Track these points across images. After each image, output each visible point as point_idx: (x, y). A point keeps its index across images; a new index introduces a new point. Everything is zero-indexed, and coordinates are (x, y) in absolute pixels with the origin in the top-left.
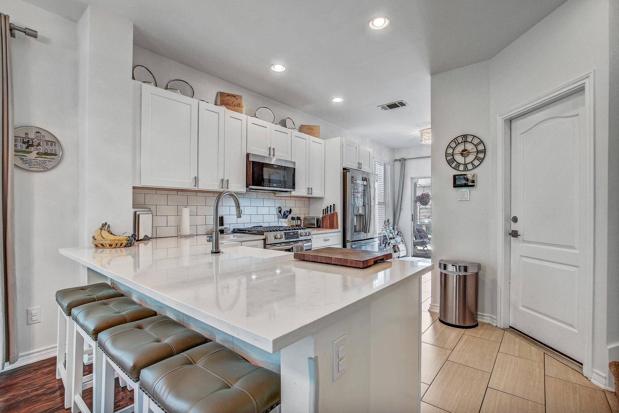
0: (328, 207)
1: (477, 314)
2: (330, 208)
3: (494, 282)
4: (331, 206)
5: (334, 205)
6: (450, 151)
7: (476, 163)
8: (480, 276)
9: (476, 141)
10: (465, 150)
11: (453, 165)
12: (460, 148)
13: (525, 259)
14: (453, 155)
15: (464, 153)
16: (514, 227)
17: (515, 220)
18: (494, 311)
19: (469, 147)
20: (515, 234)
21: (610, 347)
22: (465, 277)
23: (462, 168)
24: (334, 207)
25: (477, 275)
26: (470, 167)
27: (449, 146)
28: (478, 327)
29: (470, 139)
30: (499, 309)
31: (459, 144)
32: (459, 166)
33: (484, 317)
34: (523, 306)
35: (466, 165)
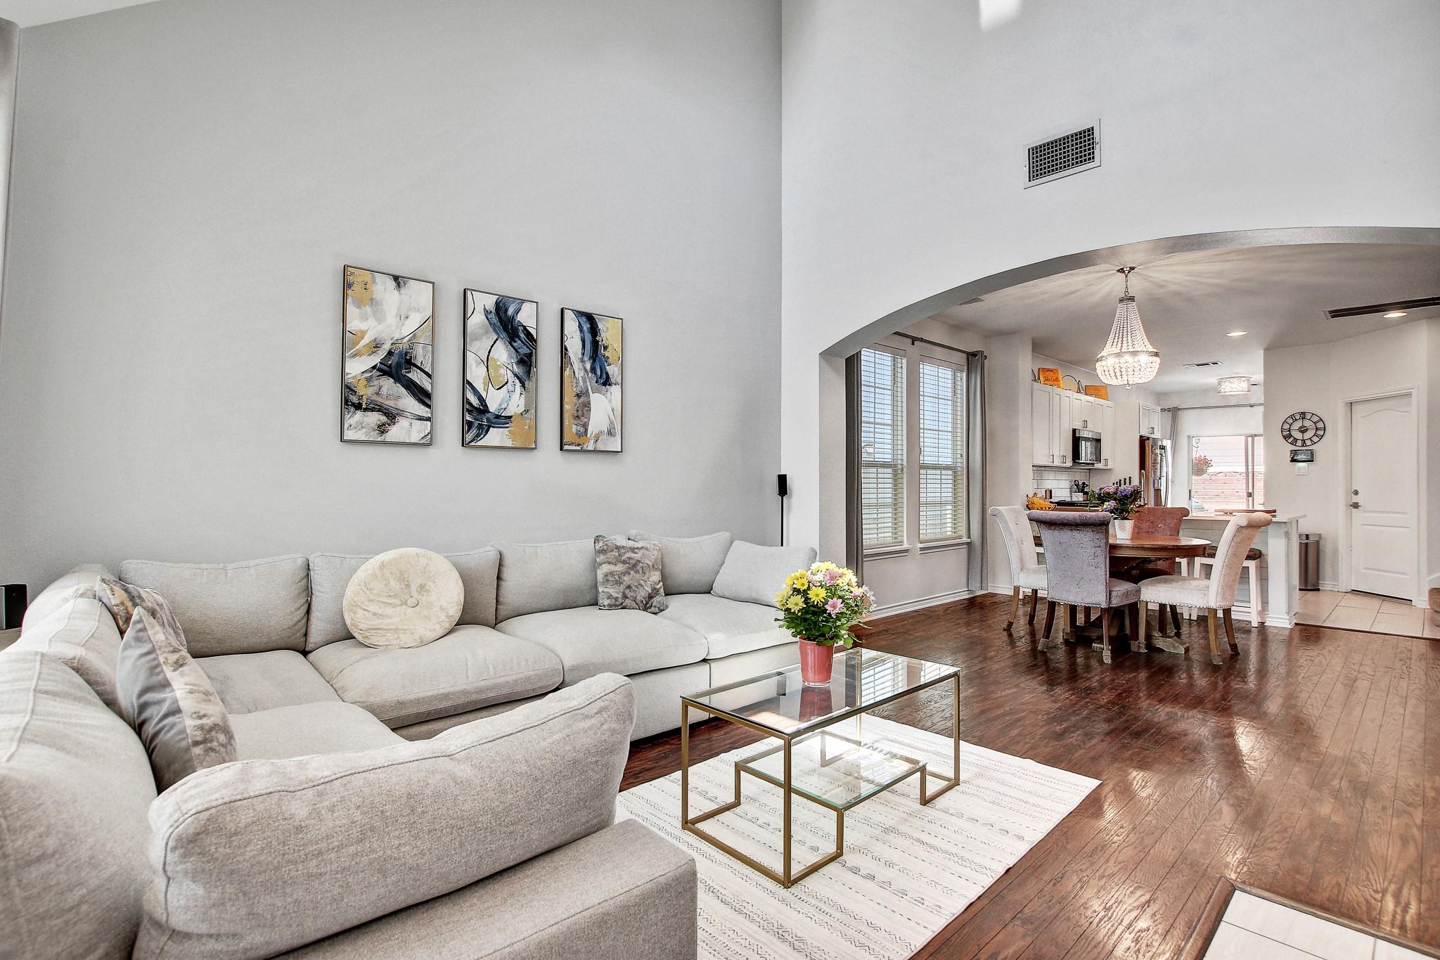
0: (1120, 480)
1: (1318, 583)
2: (1125, 481)
3: (1336, 551)
4: (1125, 479)
5: (1130, 478)
6: (1286, 426)
7: (1315, 439)
8: (1321, 543)
9: (1315, 419)
10: (1303, 426)
11: (1290, 441)
12: (1297, 425)
13: (1365, 527)
14: (1289, 431)
15: (1303, 430)
16: (1355, 499)
17: (1356, 493)
18: (1335, 577)
19: (1307, 423)
20: (1356, 506)
21: (1431, 577)
22: (1307, 543)
23: (1299, 443)
24: (1130, 480)
25: (1318, 542)
26: (1308, 442)
27: (1285, 421)
28: (1321, 593)
29: (1308, 416)
30: (1340, 577)
31: (1296, 420)
32: (1296, 441)
33: (1326, 584)
34: (1366, 568)
35: (1304, 441)
